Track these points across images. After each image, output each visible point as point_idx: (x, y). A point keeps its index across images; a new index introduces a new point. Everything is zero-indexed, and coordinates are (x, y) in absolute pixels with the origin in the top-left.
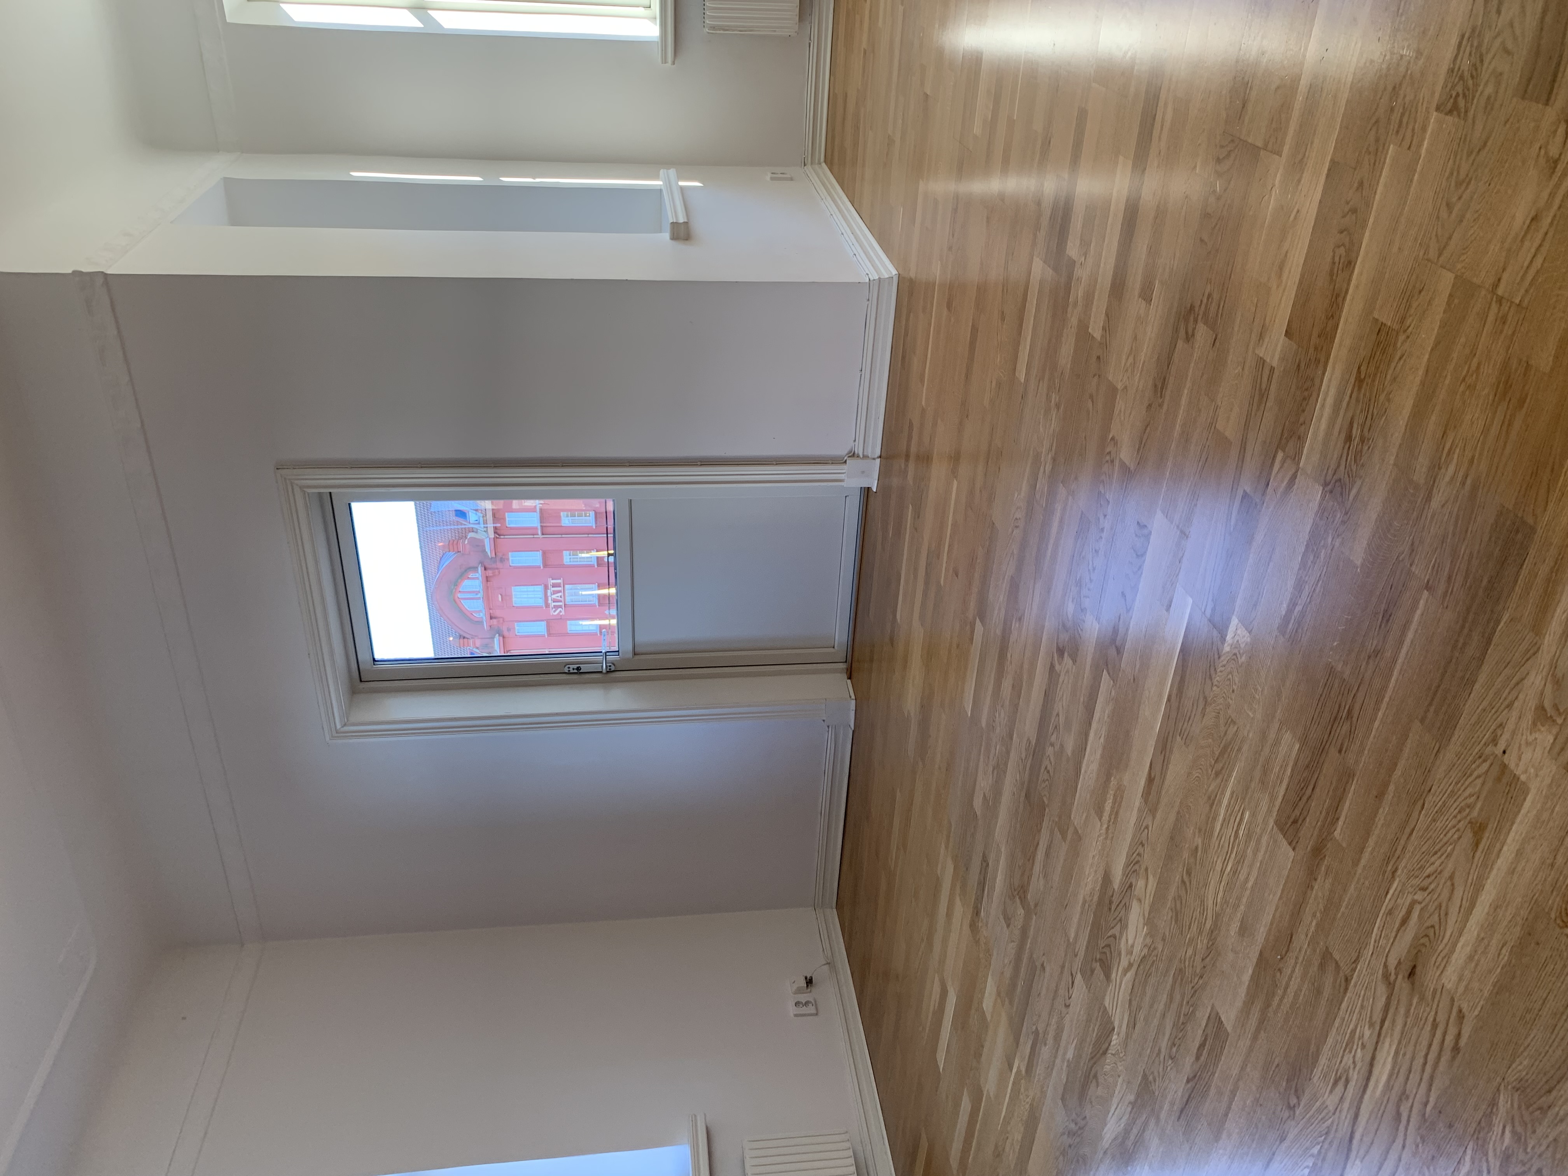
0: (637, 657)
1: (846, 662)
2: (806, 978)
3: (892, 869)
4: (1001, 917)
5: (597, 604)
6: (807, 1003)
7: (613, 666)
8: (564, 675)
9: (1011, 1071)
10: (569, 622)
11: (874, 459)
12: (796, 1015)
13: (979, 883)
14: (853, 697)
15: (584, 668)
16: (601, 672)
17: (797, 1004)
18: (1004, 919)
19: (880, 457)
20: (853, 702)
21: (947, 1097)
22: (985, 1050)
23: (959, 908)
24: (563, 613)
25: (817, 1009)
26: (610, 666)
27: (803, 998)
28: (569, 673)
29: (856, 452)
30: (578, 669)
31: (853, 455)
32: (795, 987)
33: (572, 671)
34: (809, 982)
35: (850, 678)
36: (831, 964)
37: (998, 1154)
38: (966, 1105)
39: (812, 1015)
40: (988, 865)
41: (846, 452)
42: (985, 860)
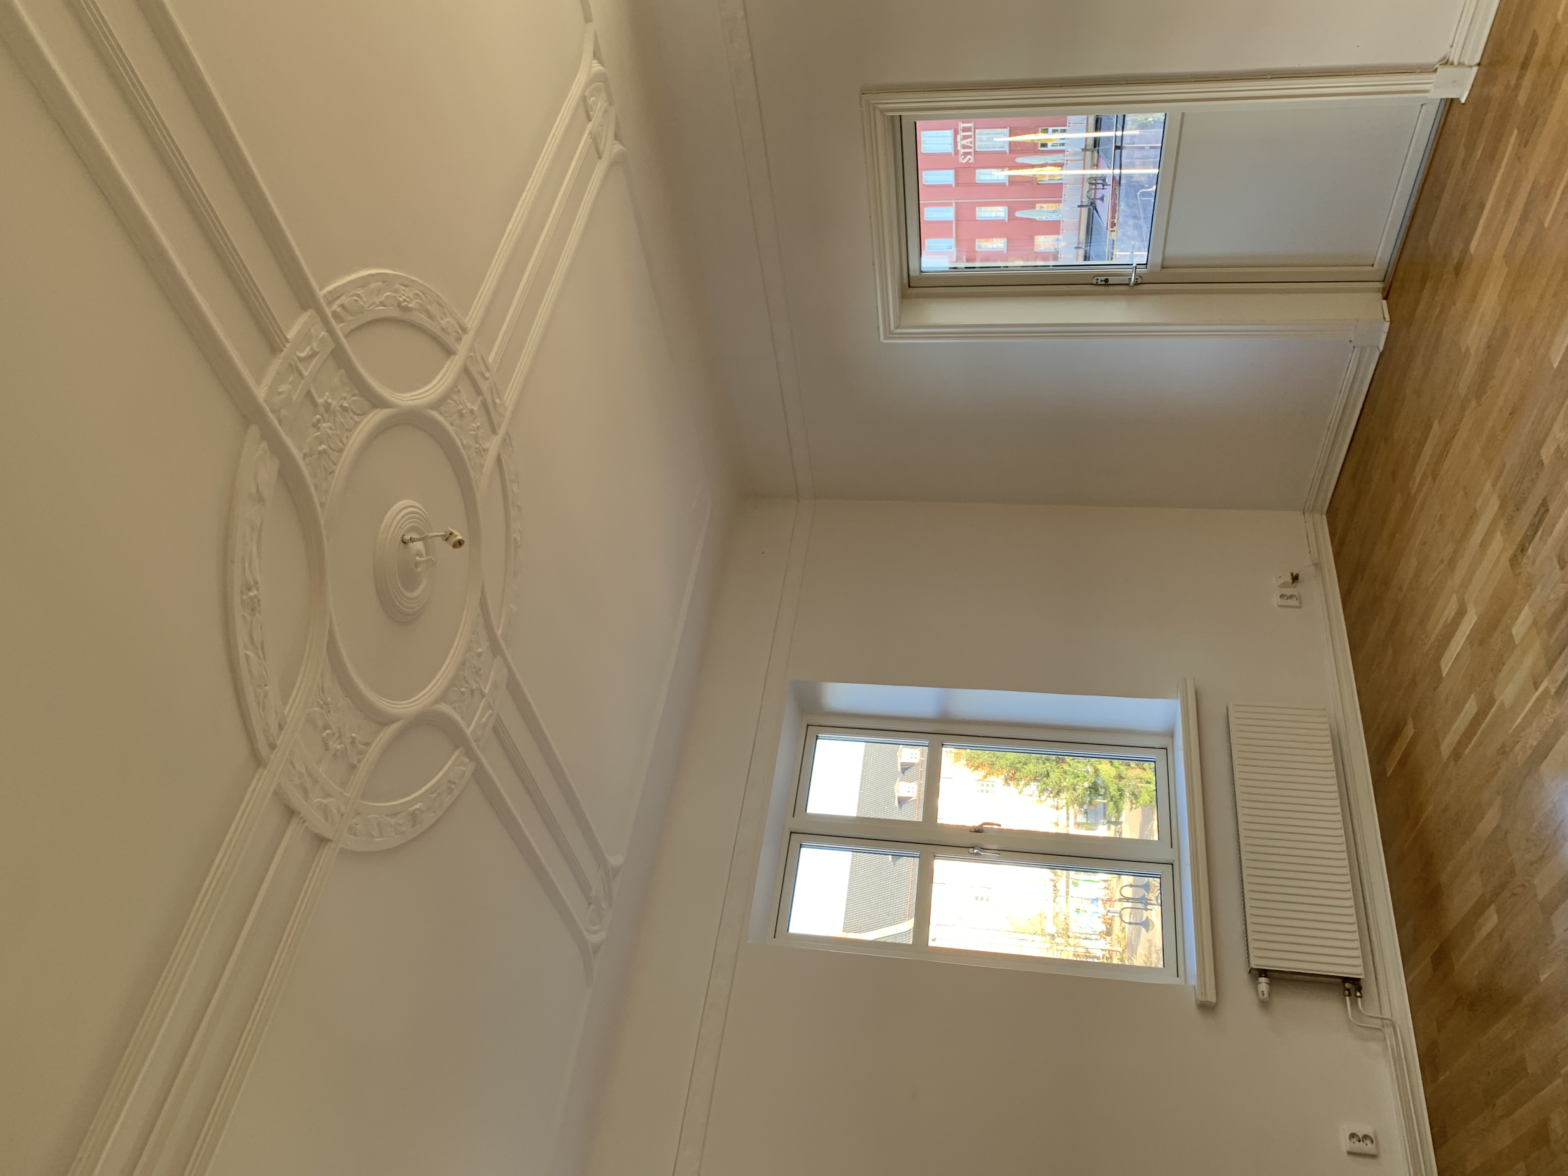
0: (1164, 270)
1: (1384, 281)
2: (1292, 574)
3: (1413, 492)
4: (1555, 560)
5: (1008, 151)
6: (1291, 597)
7: (1140, 279)
8: (1092, 286)
9: (1536, 689)
10: (977, 171)
11: (1471, 67)
12: (1280, 606)
13: (1532, 525)
14: (1388, 318)
15: (1112, 280)
16: (1128, 284)
17: (1282, 596)
18: (1559, 562)
19: (1479, 64)
20: (1387, 325)
21: (1447, 699)
22: (1506, 667)
23: (1498, 542)
24: (972, 161)
25: (1300, 603)
26: (1137, 279)
27: (1288, 591)
28: (1097, 284)
29: (1450, 60)
30: (1106, 280)
31: (1446, 62)
32: (1281, 581)
33: (1099, 282)
34: (1295, 578)
35: (1386, 298)
36: (1317, 565)
37: (1503, 752)
38: (1471, 707)
39: (1296, 607)
40: (1547, 510)
41: (1437, 60)
42: (1544, 506)
